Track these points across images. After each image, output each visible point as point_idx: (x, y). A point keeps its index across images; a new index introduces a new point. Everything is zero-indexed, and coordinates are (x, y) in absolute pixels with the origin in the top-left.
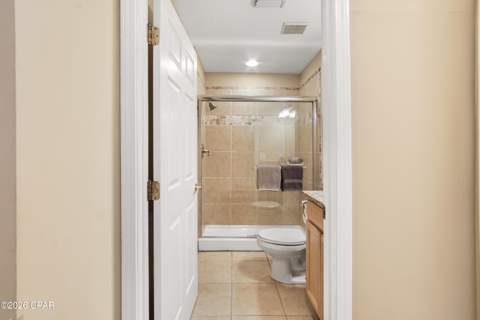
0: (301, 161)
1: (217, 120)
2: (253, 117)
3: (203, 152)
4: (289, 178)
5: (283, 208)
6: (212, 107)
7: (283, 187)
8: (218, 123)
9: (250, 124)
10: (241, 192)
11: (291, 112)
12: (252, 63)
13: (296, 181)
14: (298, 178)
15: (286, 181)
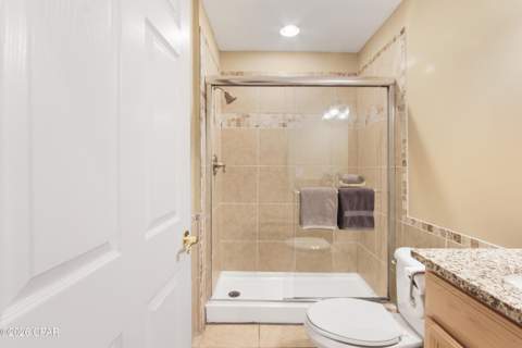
0: (361, 180)
1: (238, 120)
2: (290, 116)
3: (216, 166)
4: (352, 209)
5: (334, 250)
6: (229, 99)
7: (341, 223)
8: (239, 125)
9: (284, 125)
10: (272, 224)
11: (342, 110)
12: (290, 31)
13: (363, 213)
14: (366, 209)
15: (348, 214)
